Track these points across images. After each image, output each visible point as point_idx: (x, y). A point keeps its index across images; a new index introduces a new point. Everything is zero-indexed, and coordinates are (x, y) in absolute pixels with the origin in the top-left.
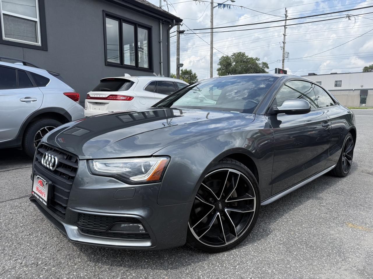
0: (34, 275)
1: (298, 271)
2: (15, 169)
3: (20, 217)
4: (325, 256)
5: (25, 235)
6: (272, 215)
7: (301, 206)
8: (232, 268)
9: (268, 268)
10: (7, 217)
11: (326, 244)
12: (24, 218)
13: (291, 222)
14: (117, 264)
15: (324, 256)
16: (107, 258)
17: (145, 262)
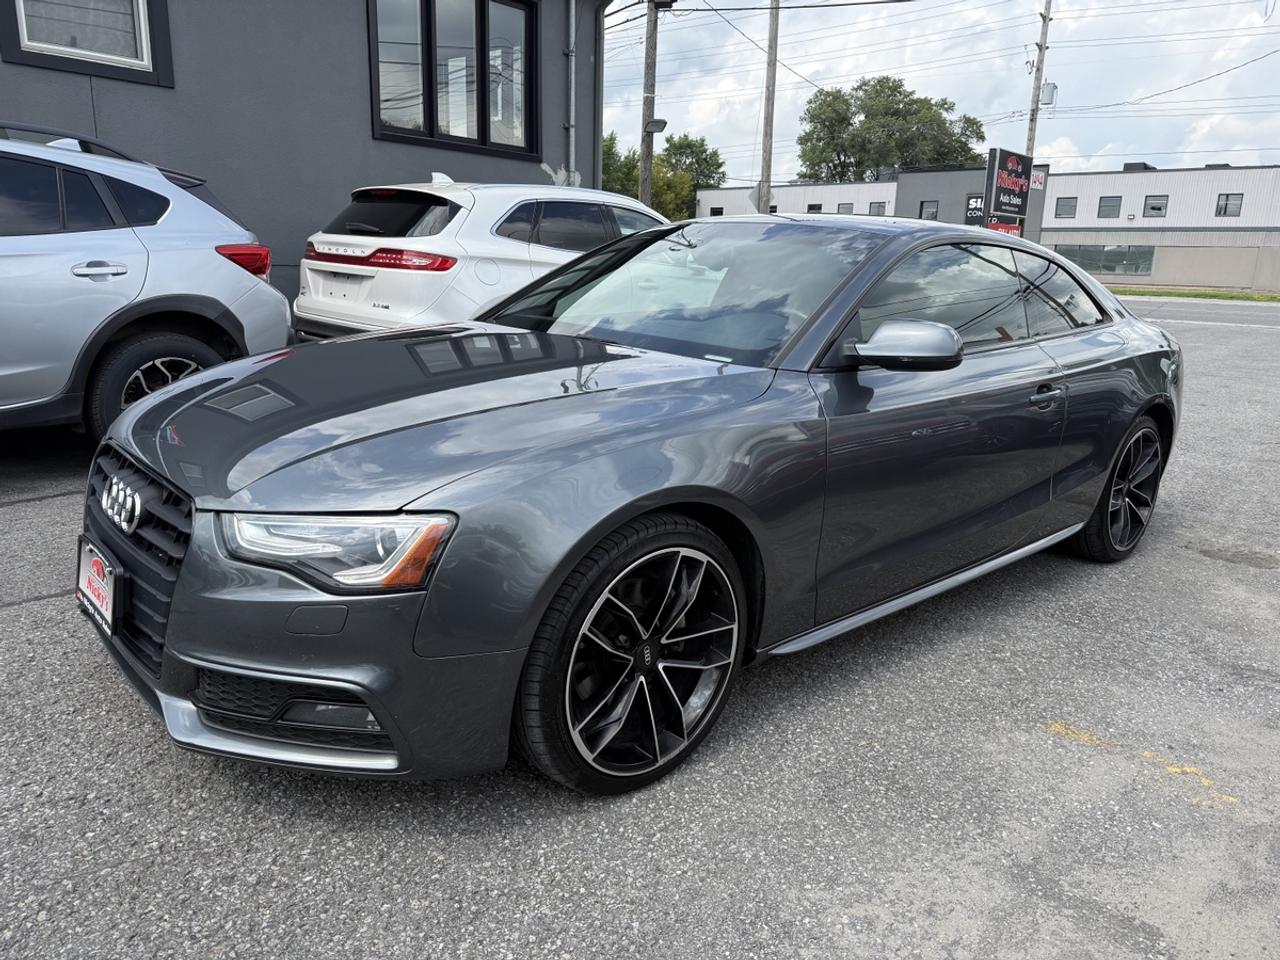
0: (69, 831)
1: (832, 858)
2: (64, 495)
3: (55, 655)
4: (933, 819)
5: (63, 713)
6: (822, 683)
7: (928, 659)
8: (639, 839)
9: (746, 846)
10: (16, 653)
11: (951, 784)
12: (67, 658)
13: (873, 708)
14: (310, 810)
15: (929, 819)
16: (285, 791)
17: (391, 809)
